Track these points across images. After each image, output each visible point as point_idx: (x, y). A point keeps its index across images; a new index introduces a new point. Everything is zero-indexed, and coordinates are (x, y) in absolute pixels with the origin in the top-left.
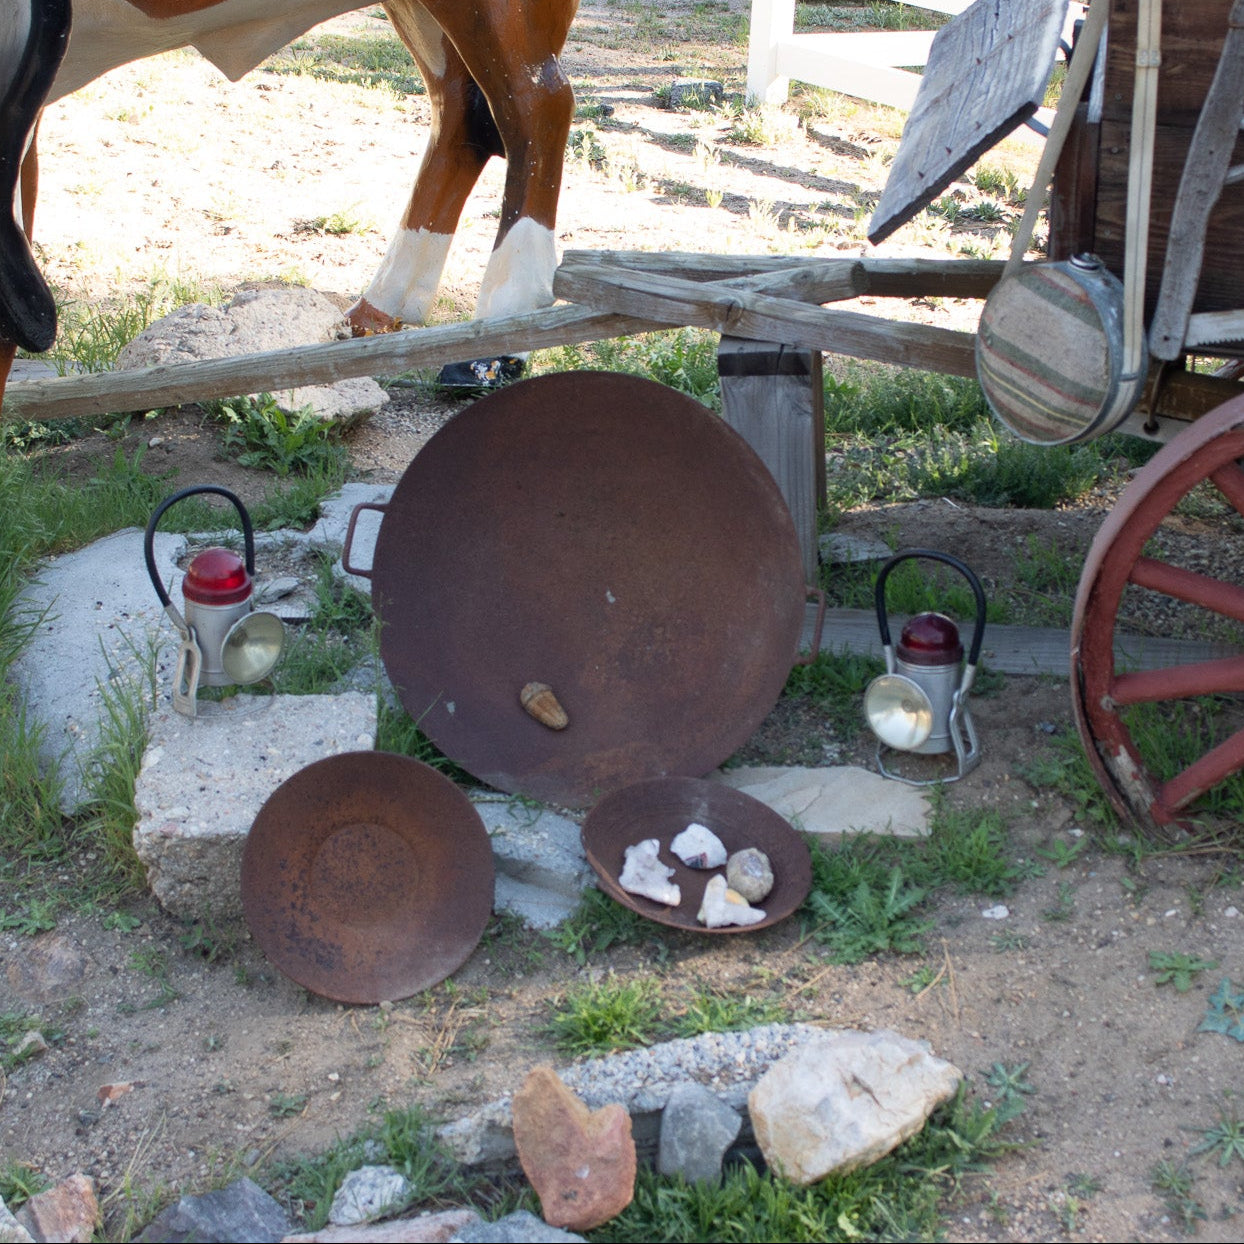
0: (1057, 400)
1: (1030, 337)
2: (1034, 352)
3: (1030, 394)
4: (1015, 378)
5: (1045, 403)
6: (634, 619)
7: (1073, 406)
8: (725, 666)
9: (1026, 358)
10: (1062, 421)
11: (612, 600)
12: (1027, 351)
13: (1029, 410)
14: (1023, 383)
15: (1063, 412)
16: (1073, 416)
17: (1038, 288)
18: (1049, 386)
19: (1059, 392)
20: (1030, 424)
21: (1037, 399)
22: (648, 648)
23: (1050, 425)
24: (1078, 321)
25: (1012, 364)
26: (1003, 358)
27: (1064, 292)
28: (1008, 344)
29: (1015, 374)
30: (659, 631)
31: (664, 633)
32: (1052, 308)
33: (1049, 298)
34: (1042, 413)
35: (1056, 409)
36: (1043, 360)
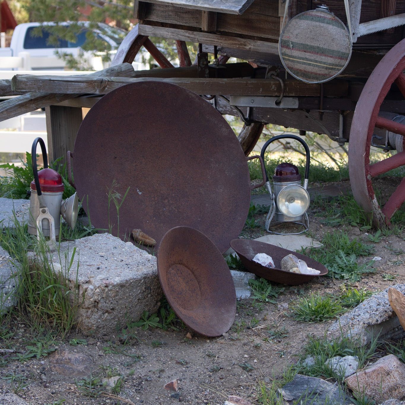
0: (330, 60)
1: (313, 39)
2: (315, 44)
3: (316, 61)
4: (307, 57)
5: (325, 63)
6: (153, 199)
7: (337, 61)
8: (207, 205)
9: (312, 47)
10: (332, 69)
11: (140, 193)
12: (312, 44)
13: (317, 68)
14: (312, 58)
15: (333, 65)
16: (337, 65)
17: (313, 19)
18: (325, 56)
19: (331, 57)
20: (316, 74)
21: (320, 62)
22: (165, 209)
23: (326, 72)
24: (335, 27)
25: (305, 52)
26: (300, 51)
27: (324, 18)
28: (302, 44)
29: (307, 55)
30: (166, 201)
31: (168, 201)
32: (322, 25)
33: (319, 21)
34: (323, 67)
35: (330, 64)
36: (321, 46)
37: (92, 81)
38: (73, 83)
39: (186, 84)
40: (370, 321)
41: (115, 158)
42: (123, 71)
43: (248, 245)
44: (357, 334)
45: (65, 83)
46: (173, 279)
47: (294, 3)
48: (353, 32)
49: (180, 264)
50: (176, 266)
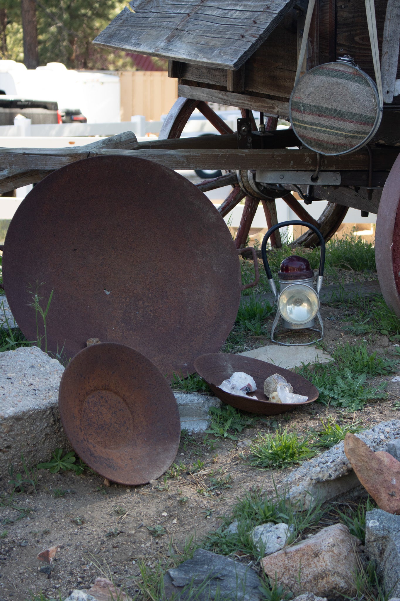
0: (350, 126)
1: (329, 99)
2: (332, 106)
3: (333, 128)
4: (322, 122)
5: (343, 130)
6: (124, 300)
7: (359, 127)
8: (189, 308)
9: (328, 110)
10: (353, 137)
11: (108, 293)
12: (328, 106)
13: (333, 137)
14: (328, 124)
15: (354, 132)
16: (359, 133)
17: (329, 74)
18: (344, 120)
19: (351, 122)
20: (333, 144)
21: (338, 129)
22: (137, 313)
23: (346, 141)
24: (356, 84)
25: (319, 116)
26: (312, 115)
27: (344, 72)
28: (315, 106)
29: (322, 120)
30: (141, 302)
31: (143, 303)
32: (340, 81)
33: (337, 77)
34: (341, 135)
35: (350, 131)
36: (339, 108)
37: (77, 154)
38: (53, 157)
39: (196, 156)
40: (320, 476)
41: (75, 250)
42: (123, 142)
43: (226, 361)
44: (300, 493)
45: (42, 157)
46: (93, 410)
47: (315, 55)
48: (387, 89)
49: (105, 389)
50: (99, 392)
